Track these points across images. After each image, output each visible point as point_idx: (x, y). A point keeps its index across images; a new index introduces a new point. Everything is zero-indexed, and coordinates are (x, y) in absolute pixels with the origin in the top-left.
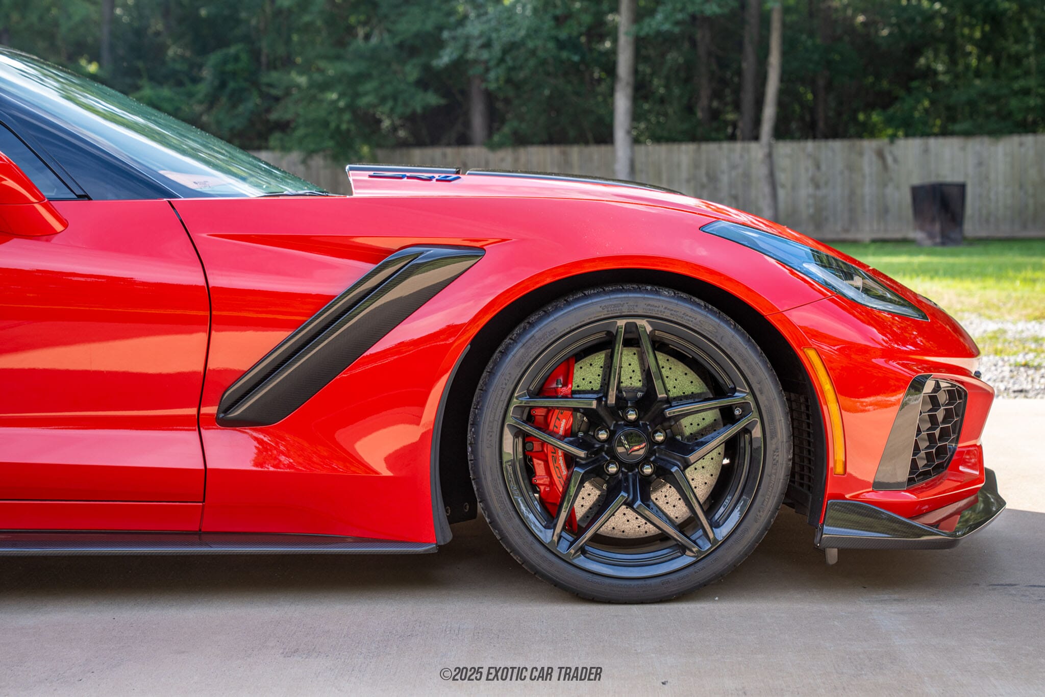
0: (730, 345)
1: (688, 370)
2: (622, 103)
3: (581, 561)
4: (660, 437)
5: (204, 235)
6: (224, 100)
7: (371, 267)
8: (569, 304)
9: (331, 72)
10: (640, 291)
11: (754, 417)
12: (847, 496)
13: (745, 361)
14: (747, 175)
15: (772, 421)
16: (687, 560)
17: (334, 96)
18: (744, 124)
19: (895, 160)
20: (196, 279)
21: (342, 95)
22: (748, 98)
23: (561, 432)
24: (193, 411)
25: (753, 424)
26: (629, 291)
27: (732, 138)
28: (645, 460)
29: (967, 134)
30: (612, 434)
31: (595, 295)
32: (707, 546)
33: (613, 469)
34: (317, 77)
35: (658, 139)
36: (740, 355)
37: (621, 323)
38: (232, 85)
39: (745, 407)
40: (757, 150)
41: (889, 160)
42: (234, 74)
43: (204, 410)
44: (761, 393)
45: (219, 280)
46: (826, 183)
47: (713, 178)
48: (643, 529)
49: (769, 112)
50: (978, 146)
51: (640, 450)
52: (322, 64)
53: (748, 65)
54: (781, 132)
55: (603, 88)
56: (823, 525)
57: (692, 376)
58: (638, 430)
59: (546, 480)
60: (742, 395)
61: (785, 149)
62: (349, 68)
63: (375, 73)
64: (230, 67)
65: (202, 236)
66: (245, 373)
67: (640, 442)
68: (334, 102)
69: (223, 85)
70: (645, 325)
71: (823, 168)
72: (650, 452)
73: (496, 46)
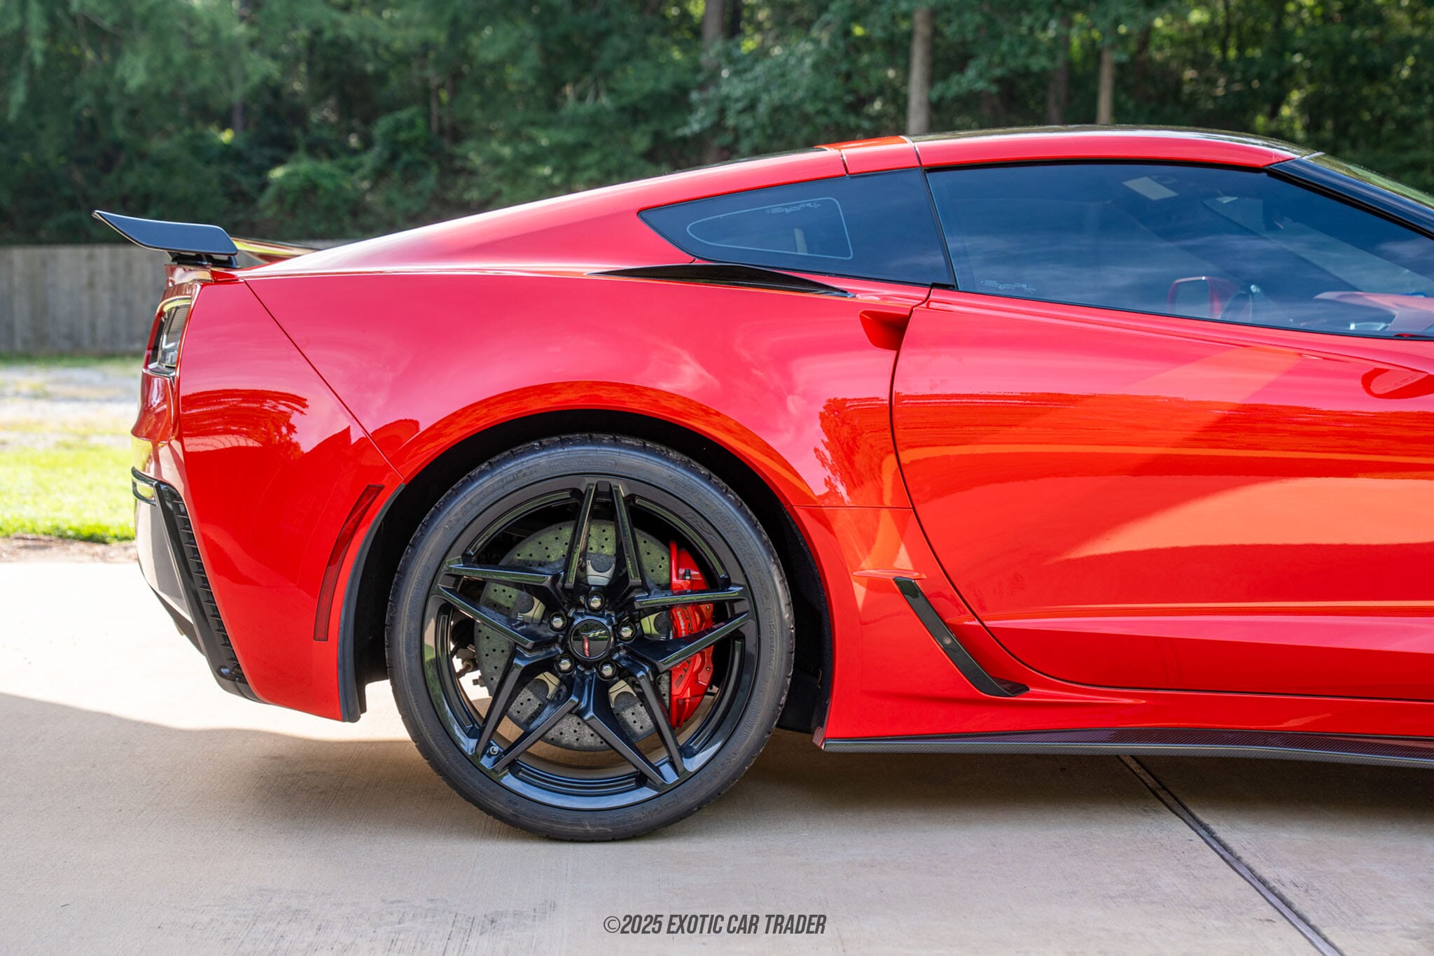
6: (396, 175)
9: (544, 142)
17: (547, 171)
21: (556, 170)
34: (525, 148)
38: (405, 157)
42: (408, 145)
52: (534, 132)
62: (569, 137)
63: (596, 142)
64: (403, 136)
68: (546, 178)
69: (394, 157)
73: (762, 109)
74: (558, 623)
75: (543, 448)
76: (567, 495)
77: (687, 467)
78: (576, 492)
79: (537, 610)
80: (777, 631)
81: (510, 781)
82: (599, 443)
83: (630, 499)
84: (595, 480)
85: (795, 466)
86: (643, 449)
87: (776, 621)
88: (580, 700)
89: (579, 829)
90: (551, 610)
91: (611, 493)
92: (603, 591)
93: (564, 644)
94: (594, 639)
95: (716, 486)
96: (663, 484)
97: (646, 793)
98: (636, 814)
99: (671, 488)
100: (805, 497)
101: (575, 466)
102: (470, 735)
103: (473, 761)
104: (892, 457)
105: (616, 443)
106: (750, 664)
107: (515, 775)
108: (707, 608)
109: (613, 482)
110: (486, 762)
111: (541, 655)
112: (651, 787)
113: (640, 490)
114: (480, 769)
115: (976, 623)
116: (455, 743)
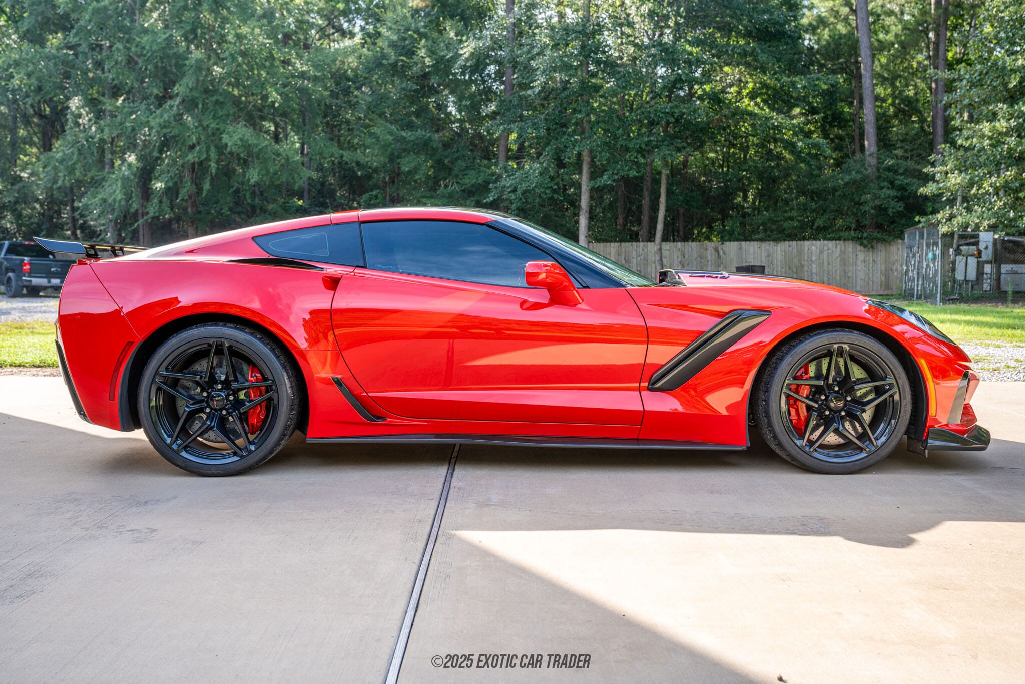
0: (885, 357)
1: (859, 368)
2: (583, 221)
3: (815, 454)
4: (849, 398)
5: (645, 305)
7: (719, 320)
8: (811, 337)
10: (844, 332)
11: (896, 389)
12: (936, 426)
13: (892, 364)
14: (646, 260)
15: (904, 391)
16: (863, 455)
18: (643, 233)
19: (724, 253)
20: (639, 322)
22: (645, 218)
23: (805, 395)
24: (637, 385)
25: (895, 393)
26: (838, 331)
27: (637, 240)
28: (843, 409)
29: (762, 240)
30: (827, 397)
31: (824, 333)
32: (873, 449)
33: (827, 413)
35: (598, 241)
36: (890, 361)
37: (836, 346)
39: (891, 385)
40: (652, 247)
41: (721, 253)
43: (642, 384)
44: (900, 378)
45: (651, 323)
46: (688, 265)
47: (627, 261)
48: (838, 440)
49: (660, 227)
50: (768, 246)
51: (841, 404)
53: (646, 202)
54: (665, 239)
55: (569, 213)
56: (927, 439)
57: (862, 370)
58: (840, 396)
59: (796, 418)
60: (891, 380)
61: (666, 246)
65: (643, 305)
66: (663, 366)
67: (841, 401)
70: (846, 347)
71: (686, 257)
72: (845, 405)
73: (519, 192)
74: (205, 394)
75: (196, 327)
76: (206, 346)
77: (252, 335)
78: (209, 345)
79: (199, 390)
80: (285, 397)
81: (184, 454)
82: (218, 326)
83: (230, 347)
84: (216, 340)
85: (293, 336)
86: (235, 328)
87: (285, 393)
88: (211, 423)
89: (210, 472)
90: (203, 390)
91: (222, 345)
92: (222, 382)
93: (207, 402)
94: (218, 400)
95: (263, 343)
96: (241, 341)
97: (236, 458)
98: (232, 466)
99: (244, 343)
100: (297, 348)
101: (207, 335)
102: (168, 437)
103: (169, 446)
104: (332, 332)
105: (224, 326)
106: (276, 408)
107: (187, 452)
108: (263, 388)
109: (223, 340)
110: (175, 447)
111: (197, 406)
112: (238, 456)
113: (234, 344)
114: (173, 450)
115: (365, 394)
116: (163, 440)
